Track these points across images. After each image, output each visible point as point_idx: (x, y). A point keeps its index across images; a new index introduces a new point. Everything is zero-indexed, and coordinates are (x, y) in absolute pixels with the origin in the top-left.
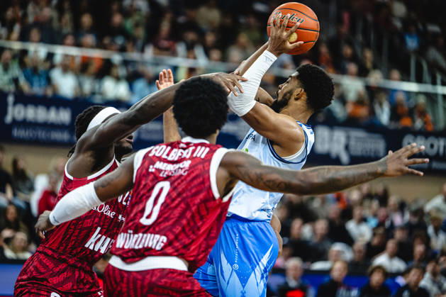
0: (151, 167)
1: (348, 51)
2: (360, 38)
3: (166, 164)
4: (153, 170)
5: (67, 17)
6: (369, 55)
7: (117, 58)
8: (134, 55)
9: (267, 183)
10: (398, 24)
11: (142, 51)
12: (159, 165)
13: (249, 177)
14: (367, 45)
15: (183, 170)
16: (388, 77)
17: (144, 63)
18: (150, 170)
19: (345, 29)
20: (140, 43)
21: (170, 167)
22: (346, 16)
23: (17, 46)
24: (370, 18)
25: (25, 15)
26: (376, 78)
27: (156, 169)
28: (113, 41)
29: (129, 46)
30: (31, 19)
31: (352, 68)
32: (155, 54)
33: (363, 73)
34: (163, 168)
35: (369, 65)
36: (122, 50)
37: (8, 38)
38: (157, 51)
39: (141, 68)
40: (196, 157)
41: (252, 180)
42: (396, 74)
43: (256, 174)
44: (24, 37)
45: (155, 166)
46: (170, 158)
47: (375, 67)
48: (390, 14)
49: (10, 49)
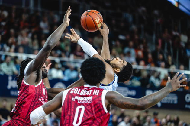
0: (73, 98)
1: (161, 57)
2: (166, 50)
3: (80, 97)
4: (74, 100)
5: (36, 42)
6: (170, 58)
7: (57, 60)
8: (65, 59)
9: (126, 106)
10: (184, 45)
11: (69, 57)
12: (76, 98)
13: (118, 103)
14: (169, 54)
15: (89, 101)
16: (179, 68)
17: (69, 62)
18: (73, 100)
19: (159, 47)
20: (68, 53)
21: (82, 99)
22: (160, 41)
23: (13, 54)
24: (171, 42)
25: (17, 41)
26: (173, 69)
27: (75, 99)
28: (56, 52)
29: (63, 55)
30: (19, 43)
31: (163, 64)
32: (74, 58)
33: (167, 66)
34: (78, 99)
35: (170, 63)
36: (60, 56)
37: (9, 51)
38: (75, 57)
39: (68, 64)
40: (94, 95)
41: (119, 105)
42: (182, 67)
43: (120, 101)
44: (16, 51)
45: (75, 98)
46: (81, 94)
47: (173, 64)
48: (180, 40)
49: (10, 56)
